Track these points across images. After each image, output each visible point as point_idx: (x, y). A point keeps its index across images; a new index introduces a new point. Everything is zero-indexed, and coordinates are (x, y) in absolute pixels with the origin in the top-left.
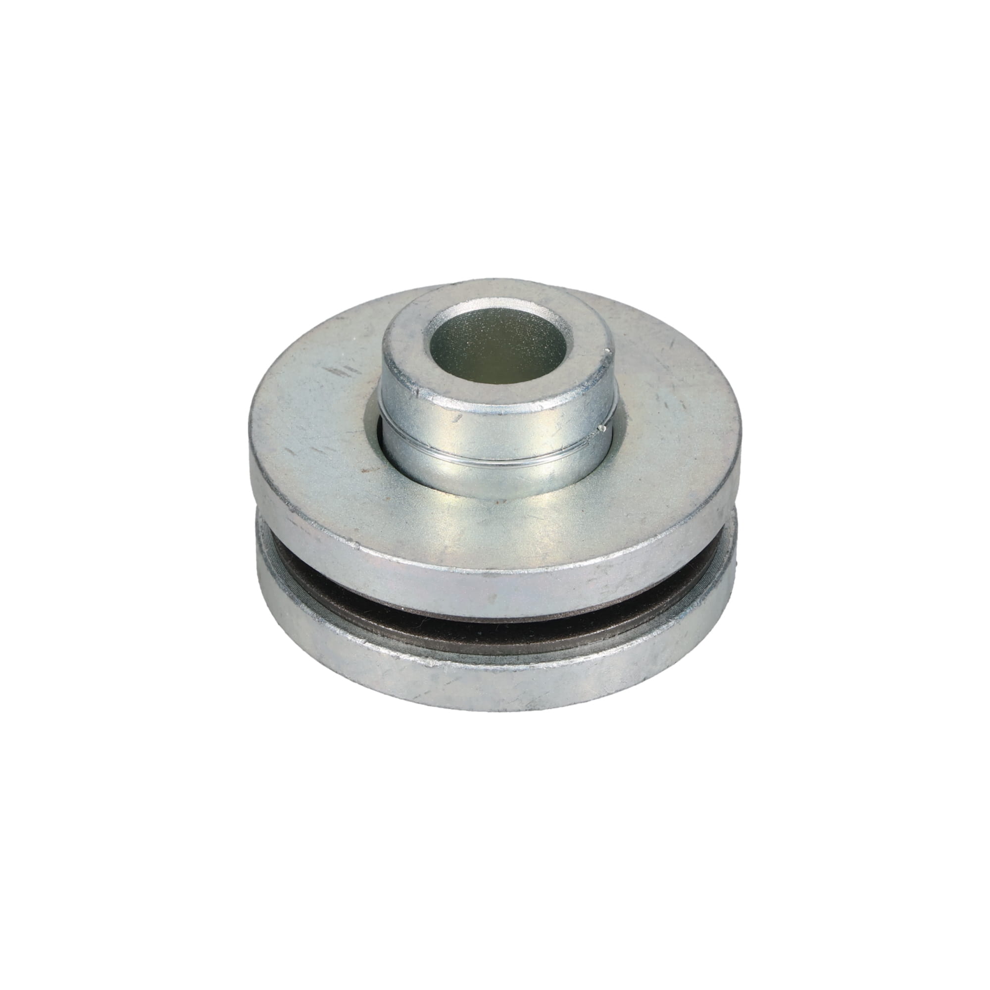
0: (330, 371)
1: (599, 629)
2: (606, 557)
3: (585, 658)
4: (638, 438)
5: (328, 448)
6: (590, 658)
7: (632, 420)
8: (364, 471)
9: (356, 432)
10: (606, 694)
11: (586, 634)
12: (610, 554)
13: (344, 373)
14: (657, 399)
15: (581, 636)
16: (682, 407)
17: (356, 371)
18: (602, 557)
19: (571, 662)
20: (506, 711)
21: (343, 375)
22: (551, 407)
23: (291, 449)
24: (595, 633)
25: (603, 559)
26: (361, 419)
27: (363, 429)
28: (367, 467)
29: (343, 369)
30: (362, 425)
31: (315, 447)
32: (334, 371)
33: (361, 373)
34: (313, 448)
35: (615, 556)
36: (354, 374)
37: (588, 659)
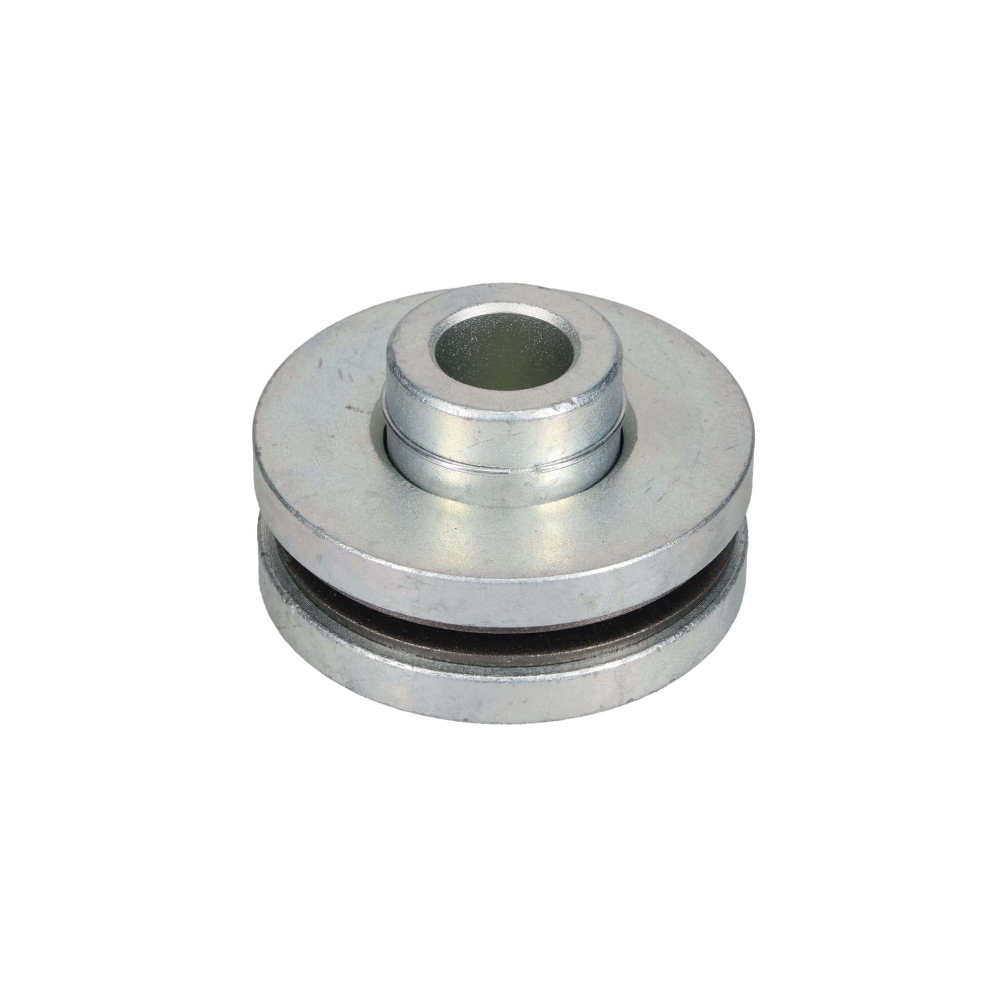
1: (427, 646)
2: (418, 571)
3: (399, 664)
6: (403, 666)
10: (421, 712)
11: (412, 643)
12: (424, 570)
15: (406, 643)
18: (414, 570)
19: (385, 661)
20: (330, 678)
22: (466, 416)
24: (420, 647)
25: (414, 572)
35: (427, 575)
37: (401, 667)
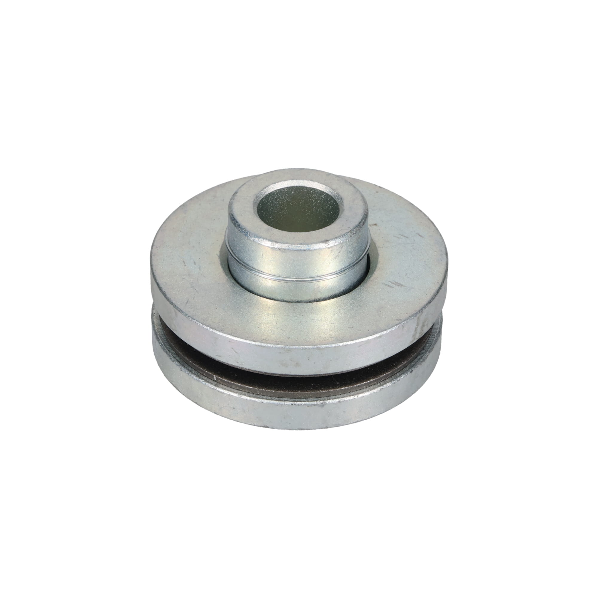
0: (402, 285)
4: (214, 243)
5: (398, 238)
7: (217, 254)
8: (376, 224)
9: (382, 247)
13: (393, 283)
14: (200, 267)
16: (185, 262)
17: (386, 285)
21: (393, 282)
23: (420, 237)
26: (380, 255)
27: (378, 249)
28: (375, 227)
29: (394, 285)
30: (379, 252)
31: (406, 238)
32: (399, 285)
33: (383, 283)
34: (407, 238)
36: (387, 283)
